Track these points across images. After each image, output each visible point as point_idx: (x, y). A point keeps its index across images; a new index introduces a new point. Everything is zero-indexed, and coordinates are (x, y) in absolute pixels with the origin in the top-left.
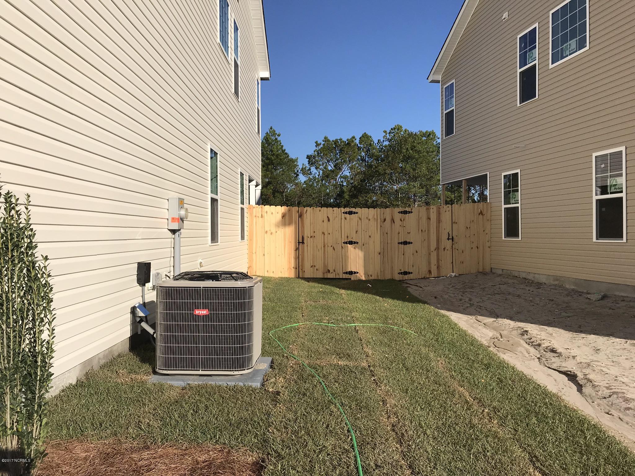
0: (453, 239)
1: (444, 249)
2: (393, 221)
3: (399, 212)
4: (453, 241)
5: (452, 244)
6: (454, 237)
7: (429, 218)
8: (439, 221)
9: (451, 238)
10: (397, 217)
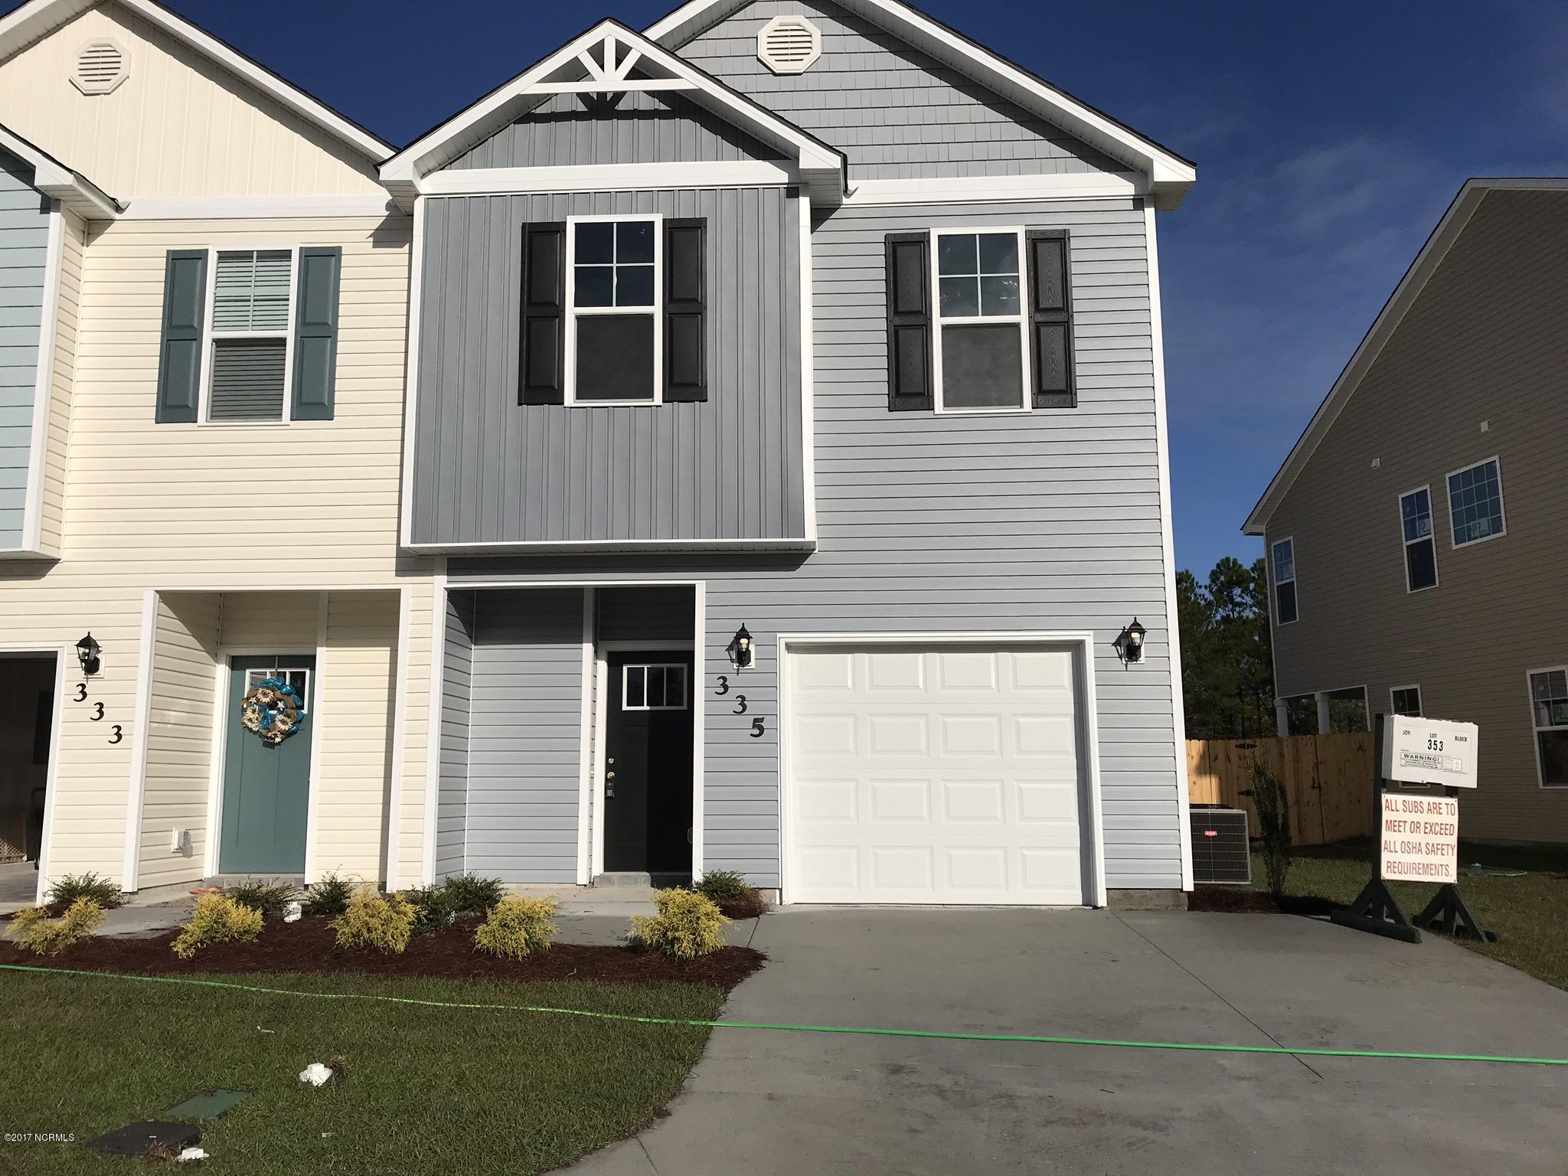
0: (1319, 787)
1: (1308, 803)
2: (1228, 759)
3: (1237, 746)
4: (1320, 791)
5: (1320, 796)
6: (1322, 784)
7: (1282, 756)
8: (1297, 759)
9: (1317, 786)
10: (1234, 753)
